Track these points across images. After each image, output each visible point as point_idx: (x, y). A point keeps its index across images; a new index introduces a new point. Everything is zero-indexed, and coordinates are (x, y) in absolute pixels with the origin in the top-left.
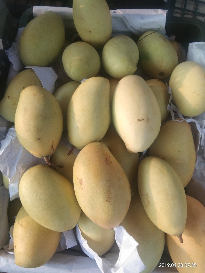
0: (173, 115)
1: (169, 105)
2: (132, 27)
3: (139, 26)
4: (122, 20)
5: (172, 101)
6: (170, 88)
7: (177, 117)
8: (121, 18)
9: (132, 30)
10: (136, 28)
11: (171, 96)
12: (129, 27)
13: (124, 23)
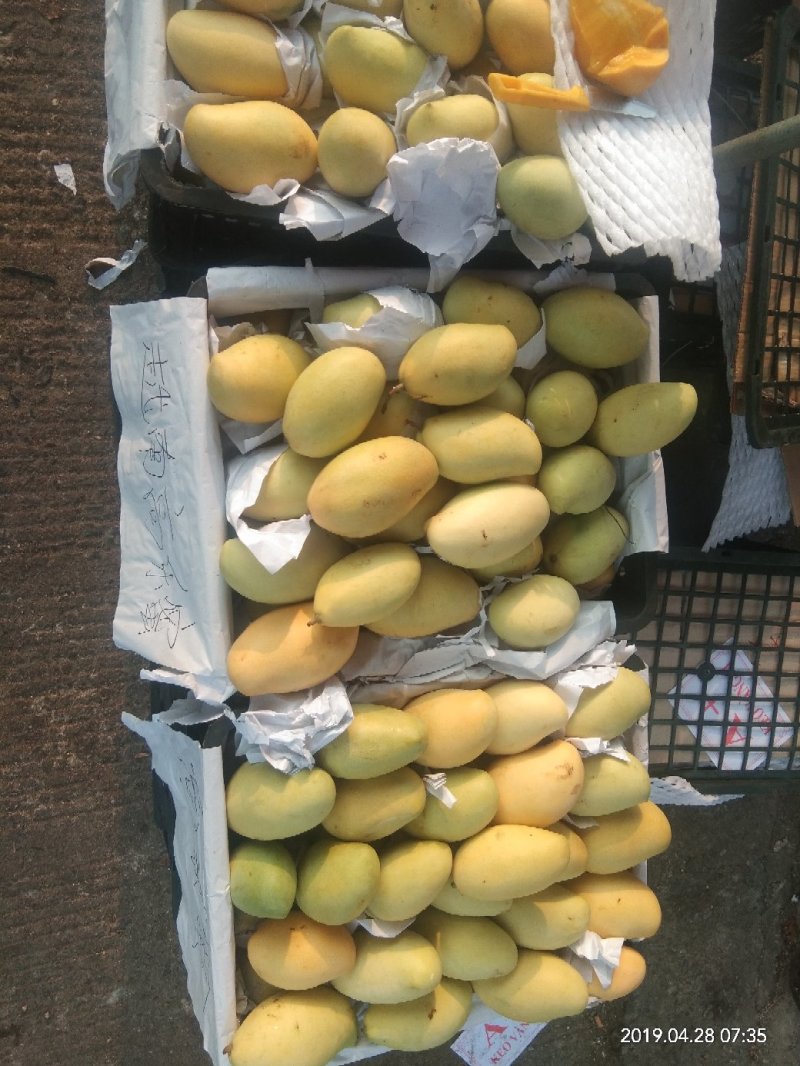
0: (488, 588)
1: (503, 578)
2: (632, 492)
3: (633, 506)
4: (643, 472)
5: (511, 583)
6: (530, 576)
7: (487, 594)
8: (646, 471)
9: (627, 492)
10: (630, 501)
11: (519, 580)
12: (631, 486)
13: (639, 476)
